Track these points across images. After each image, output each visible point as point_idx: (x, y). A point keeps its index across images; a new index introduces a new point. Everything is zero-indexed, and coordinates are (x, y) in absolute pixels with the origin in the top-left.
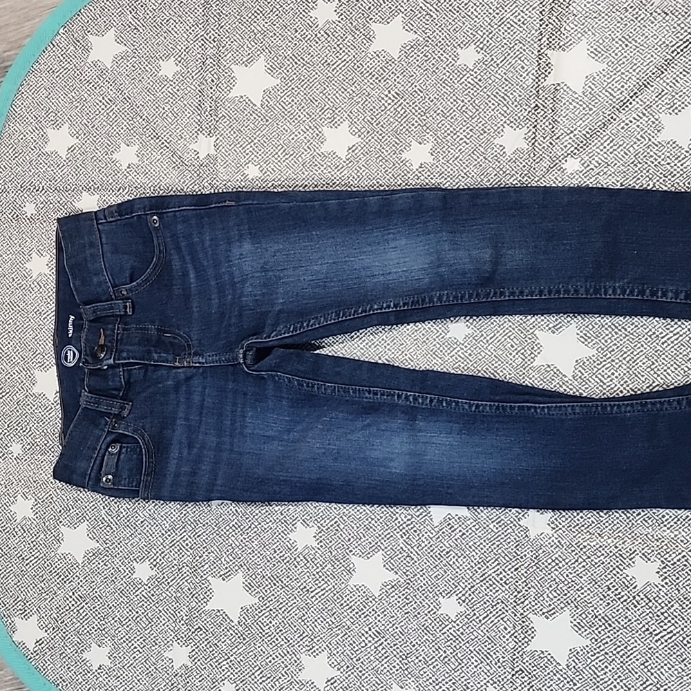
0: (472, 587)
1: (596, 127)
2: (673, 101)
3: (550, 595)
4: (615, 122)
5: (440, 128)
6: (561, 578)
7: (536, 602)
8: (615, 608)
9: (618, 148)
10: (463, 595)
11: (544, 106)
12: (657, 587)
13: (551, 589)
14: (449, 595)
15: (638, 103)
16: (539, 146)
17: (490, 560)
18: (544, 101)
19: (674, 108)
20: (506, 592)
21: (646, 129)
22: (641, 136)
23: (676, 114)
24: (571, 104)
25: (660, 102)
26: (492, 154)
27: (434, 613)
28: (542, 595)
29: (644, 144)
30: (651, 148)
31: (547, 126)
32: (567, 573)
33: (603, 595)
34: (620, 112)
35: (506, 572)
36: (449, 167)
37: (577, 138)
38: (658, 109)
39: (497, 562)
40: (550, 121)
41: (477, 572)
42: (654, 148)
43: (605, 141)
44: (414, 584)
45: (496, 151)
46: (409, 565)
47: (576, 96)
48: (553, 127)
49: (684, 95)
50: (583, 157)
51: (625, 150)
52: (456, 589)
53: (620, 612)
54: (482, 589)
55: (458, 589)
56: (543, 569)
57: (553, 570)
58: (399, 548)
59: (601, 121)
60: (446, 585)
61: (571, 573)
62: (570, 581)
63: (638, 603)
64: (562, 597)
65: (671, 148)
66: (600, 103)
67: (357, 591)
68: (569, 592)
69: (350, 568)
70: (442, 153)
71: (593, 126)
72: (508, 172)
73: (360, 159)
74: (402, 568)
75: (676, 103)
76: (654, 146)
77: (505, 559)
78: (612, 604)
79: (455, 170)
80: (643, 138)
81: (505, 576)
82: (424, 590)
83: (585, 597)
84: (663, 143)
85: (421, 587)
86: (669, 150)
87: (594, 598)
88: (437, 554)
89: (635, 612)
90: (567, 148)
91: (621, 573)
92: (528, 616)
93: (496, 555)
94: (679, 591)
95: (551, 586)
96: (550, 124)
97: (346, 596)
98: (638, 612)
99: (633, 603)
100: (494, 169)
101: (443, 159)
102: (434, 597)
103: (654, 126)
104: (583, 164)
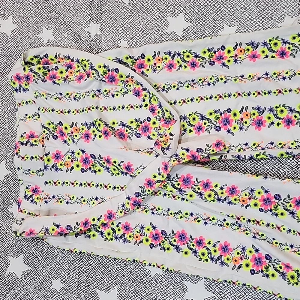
0: (69, 274)
1: (135, 23)
2: (174, 10)
3: (108, 279)
4: (145, 21)
5: (58, 21)
6: (113, 270)
7: (100, 283)
8: (140, 287)
9: (146, 35)
10: (64, 278)
11: (109, 11)
12: (162, 276)
13: (108, 276)
14: (57, 278)
15: (156, 10)
16: (107, 33)
17: (78, 259)
18: (109, 8)
19: (174, 14)
20: (86, 277)
21: (160, 25)
22: (158, 29)
23: (176, 17)
24: (123, 10)
25: (167, 10)
26: (84, 36)
27: (49, 288)
28: (103, 280)
29: (159, 33)
30: (163, 36)
31: (111, 22)
32: (117, 267)
33: (134, 280)
34: (147, 15)
35: (86, 266)
36: (62, 43)
37: (126, 29)
38: (166, 14)
39: (81, 261)
40: (112, 19)
41: (71, 266)
42: (164, 36)
43: (140, 31)
44: (39, 273)
45: (86, 35)
46: (36, 262)
47: (126, 5)
48: (114, 22)
49: (180, 6)
50: (129, 40)
51: (150, 37)
52: (60, 275)
53: (142, 289)
54: (74, 275)
55: (62, 275)
56: (105, 265)
57: (109, 266)
58: (32, 252)
59: (137, 20)
60: (55, 273)
61: (118, 268)
62: (118, 272)
63: (152, 285)
64: (114, 281)
65: (173, 36)
66: (137, 9)
67: (10, 276)
68: (117, 278)
69: (8, 263)
70: (58, 34)
71: (134, 23)
72: (92, 47)
73: (18, 37)
74: (33, 263)
75: (176, 11)
76: (164, 35)
77: (86, 259)
78: (138, 285)
79: (65, 44)
80: (159, 30)
81: (85, 268)
82: (44, 275)
83: (125, 281)
84: (169, 33)
85: (42, 274)
86: (172, 37)
87: (130, 281)
88: (51, 256)
89: (150, 289)
90: (121, 35)
91: (143, 268)
92: (96, 291)
93: (81, 257)
94: (172, 279)
95: (108, 275)
96: (112, 21)
97: (5, 278)
98: (151, 289)
99: (149, 285)
100: (85, 44)
101: (59, 38)
102: (49, 279)
103: (164, 23)
104: (129, 44)
